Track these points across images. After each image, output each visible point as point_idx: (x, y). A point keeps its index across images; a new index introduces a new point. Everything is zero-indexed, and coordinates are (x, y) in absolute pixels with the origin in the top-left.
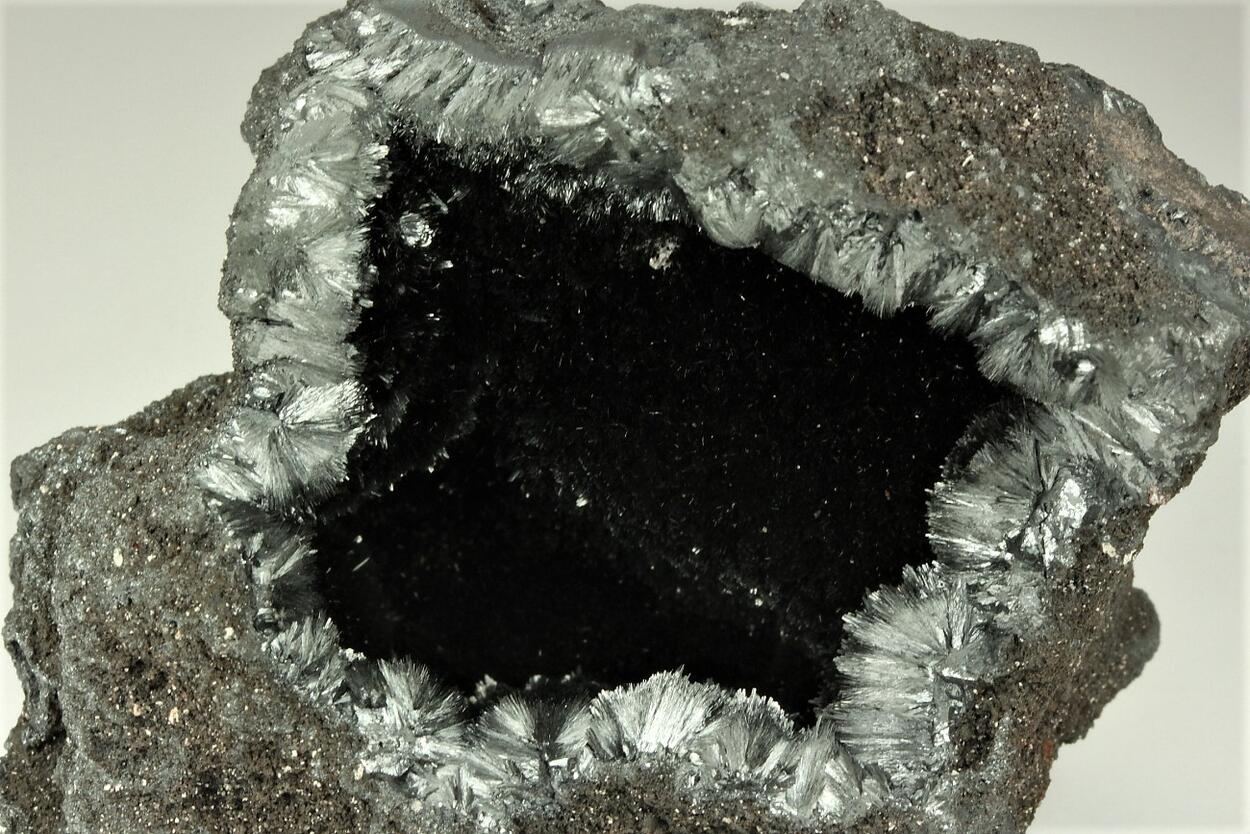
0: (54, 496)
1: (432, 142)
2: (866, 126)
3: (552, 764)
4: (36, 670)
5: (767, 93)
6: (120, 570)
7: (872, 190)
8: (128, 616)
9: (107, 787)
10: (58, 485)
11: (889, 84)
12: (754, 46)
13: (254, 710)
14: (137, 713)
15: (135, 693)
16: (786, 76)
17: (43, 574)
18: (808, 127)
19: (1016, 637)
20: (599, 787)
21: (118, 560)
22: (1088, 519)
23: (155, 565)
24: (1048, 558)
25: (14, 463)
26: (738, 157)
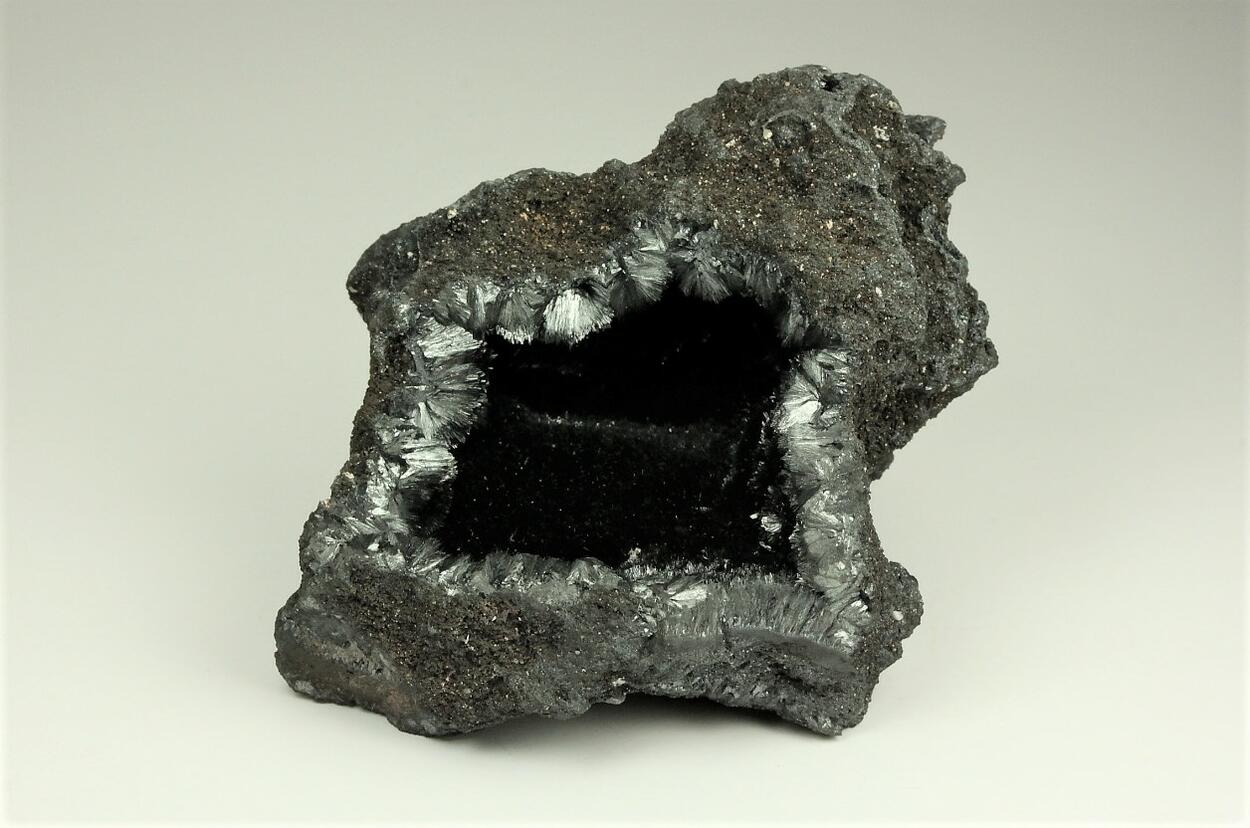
0: (953, 339)
1: (775, 572)
2: (528, 642)
3: (620, 269)
4: (937, 243)
5: (582, 637)
6: (876, 285)
7: (511, 601)
8: (863, 262)
9: (855, 174)
10: (953, 346)
11: (523, 667)
12: (600, 664)
13: (780, 235)
14: (851, 219)
15: (854, 229)
16: (577, 652)
17: (942, 291)
18: (556, 625)
19: (388, 414)
20: (589, 263)
21: (878, 291)
22: (364, 486)
23: (856, 292)
24: (381, 462)
25: (997, 363)
26: (587, 595)
